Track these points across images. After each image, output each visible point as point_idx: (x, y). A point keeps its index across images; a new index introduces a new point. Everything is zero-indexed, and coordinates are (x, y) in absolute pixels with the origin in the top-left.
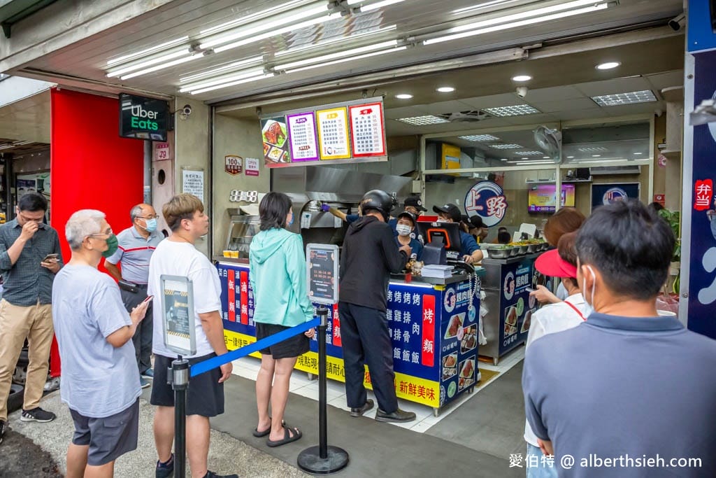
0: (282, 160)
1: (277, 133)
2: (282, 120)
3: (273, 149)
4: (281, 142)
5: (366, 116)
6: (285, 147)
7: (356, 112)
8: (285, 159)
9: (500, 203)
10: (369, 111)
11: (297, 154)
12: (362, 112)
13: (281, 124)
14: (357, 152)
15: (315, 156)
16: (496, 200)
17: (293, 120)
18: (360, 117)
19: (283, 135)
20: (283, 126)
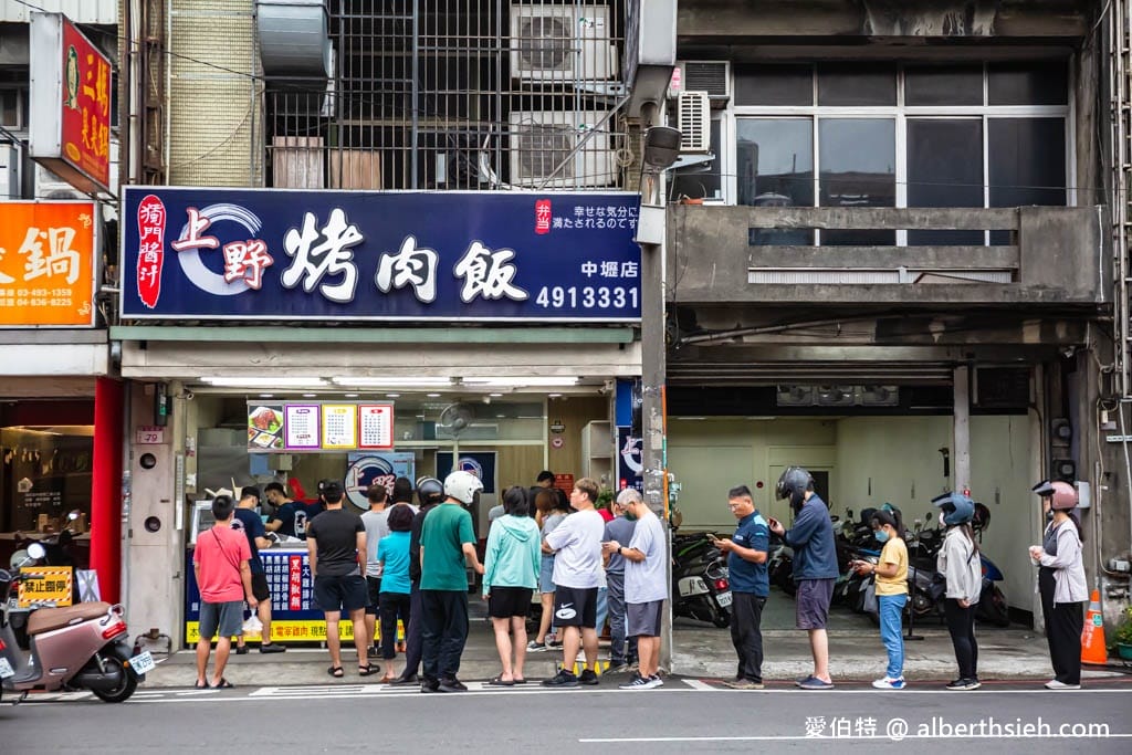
0: (272, 446)
1: (270, 421)
2: (279, 409)
3: (262, 434)
4: (274, 429)
5: (376, 415)
6: (279, 434)
7: (366, 411)
8: (278, 445)
9: (389, 483)
10: (380, 411)
11: (293, 441)
12: (373, 411)
13: (276, 412)
14: (363, 443)
15: (316, 444)
16: (385, 479)
17: (292, 411)
18: (370, 415)
19: (278, 424)
20: (279, 415)
